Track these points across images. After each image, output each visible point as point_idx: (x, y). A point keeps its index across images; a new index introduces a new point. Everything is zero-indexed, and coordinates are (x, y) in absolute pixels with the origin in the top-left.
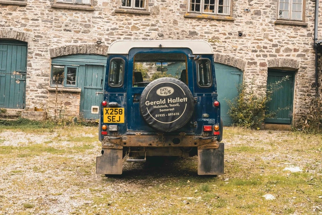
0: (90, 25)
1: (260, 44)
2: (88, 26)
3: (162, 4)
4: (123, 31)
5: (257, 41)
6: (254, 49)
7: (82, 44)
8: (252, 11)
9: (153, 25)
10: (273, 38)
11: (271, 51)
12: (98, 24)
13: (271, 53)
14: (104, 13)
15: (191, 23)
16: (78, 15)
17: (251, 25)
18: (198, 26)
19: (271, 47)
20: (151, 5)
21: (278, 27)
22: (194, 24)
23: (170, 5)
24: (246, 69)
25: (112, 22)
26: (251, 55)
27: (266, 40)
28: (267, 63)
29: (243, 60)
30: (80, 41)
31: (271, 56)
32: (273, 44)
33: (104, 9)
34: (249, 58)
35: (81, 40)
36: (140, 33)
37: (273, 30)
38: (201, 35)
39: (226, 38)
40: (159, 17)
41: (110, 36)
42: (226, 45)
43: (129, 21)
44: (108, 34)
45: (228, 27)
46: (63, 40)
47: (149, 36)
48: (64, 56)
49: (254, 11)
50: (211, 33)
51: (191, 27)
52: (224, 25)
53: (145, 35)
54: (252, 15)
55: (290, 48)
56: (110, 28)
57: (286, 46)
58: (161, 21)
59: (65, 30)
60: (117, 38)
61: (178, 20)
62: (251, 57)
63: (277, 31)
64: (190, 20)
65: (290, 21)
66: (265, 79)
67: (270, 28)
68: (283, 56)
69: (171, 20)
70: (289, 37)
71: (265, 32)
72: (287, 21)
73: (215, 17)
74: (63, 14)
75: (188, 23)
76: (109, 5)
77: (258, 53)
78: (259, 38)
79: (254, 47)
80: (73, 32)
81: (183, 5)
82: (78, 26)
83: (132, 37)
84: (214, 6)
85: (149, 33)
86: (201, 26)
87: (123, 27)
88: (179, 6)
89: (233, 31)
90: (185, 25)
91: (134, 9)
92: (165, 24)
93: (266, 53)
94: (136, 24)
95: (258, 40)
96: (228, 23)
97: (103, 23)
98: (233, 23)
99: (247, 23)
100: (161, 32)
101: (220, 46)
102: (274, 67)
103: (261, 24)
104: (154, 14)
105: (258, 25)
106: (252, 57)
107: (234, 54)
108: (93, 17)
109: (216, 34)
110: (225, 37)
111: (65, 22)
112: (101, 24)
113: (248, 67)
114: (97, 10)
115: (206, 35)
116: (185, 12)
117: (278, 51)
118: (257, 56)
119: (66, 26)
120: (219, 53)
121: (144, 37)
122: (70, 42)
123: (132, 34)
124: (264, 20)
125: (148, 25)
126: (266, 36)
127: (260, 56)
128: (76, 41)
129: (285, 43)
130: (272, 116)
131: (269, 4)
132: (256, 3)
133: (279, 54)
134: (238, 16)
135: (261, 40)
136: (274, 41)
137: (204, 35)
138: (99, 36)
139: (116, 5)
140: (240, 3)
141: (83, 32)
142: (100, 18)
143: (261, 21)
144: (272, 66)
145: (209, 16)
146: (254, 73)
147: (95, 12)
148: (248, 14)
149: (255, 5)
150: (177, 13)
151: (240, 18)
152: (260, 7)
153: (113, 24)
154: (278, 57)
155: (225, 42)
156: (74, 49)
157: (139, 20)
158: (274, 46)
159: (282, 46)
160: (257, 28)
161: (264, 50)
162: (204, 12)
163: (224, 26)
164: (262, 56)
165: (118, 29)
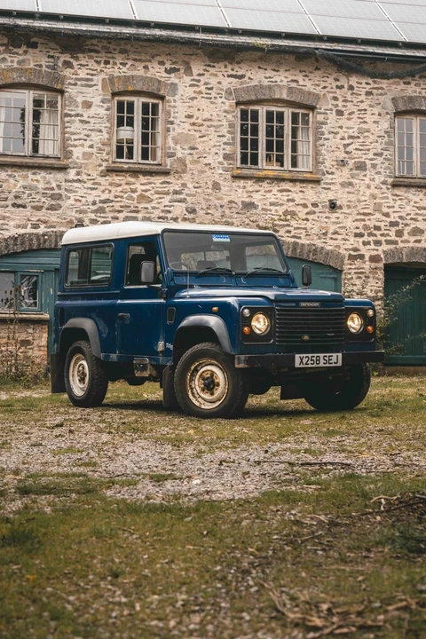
0: (61, 195)
1: (368, 223)
2: (57, 197)
3: (192, 154)
4: (122, 204)
5: (363, 217)
6: (358, 231)
7: (47, 230)
8: (351, 162)
9: (176, 192)
10: (390, 210)
11: (388, 235)
12: (75, 192)
13: (388, 238)
14: (86, 171)
15: (244, 187)
16: (38, 177)
17: (350, 189)
18: (257, 191)
19: (388, 228)
20: (171, 155)
21: (397, 191)
22: (251, 189)
23: (205, 155)
24: (346, 267)
25: (103, 188)
26: (353, 242)
27: (378, 215)
28: (382, 256)
29: (340, 251)
30: (42, 226)
31: (388, 242)
32: (391, 222)
33: (86, 164)
34: (351, 247)
35: (45, 222)
36: (154, 208)
37: (389, 196)
38: (263, 209)
39: (307, 213)
40: (186, 177)
41: (99, 215)
42: (309, 225)
43: (132, 187)
44: (95, 211)
45: (311, 194)
46: (12, 223)
47: (170, 212)
48: (15, 255)
49: (355, 163)
50: (281, 205)
51: (245, 195)
52: (303, 189)
53: (163, 211)
54: (351, 169)
55: (421, 227)
56: (97, 199)
57: (413, 225)
58: (190, 185)
59: (14, 205)
60: (112, 218)
61: (221, 182)
62: (354, 246)
63: (397, 198)
64: (242, 181)
65: (417, 180)
66: (380, 284)
67: (383, 193)
68: (409, 242)
69: (209, 183)
70: (417, 207)
71: (375, 201)
72: (412, 181)
73: (287, 175)
74: (10, 176)
75: (238, 186)
76: (94, 157)
77: (366, 238)
78: (366, 211)
79: (357, 228)
80: (29, 208)
81: (230, 154)
82: (38, 197)
83: (140, 215)
84: (283, 156)
85: (170, 206)
86: (262, 193)
87: (122, 197)
88: (221, 157)
89: (319, 200)
90: (234, 192)
91: (139, 164)
92: (199, 190)
93: (379, 238)
94: (146, 191)
95: (364, 214)
96: (311, 185)
97: (85, 191)
98: (319, 184)
99: (343, 185)
100: (191, 205)
101: (298, 228)
102: (394, 264)
103: (369, 187)
104: (177, 172)
105: (363, 189)
106: (356, 245)
107: (323, 240)
108: (66, 181)
109: (290, 207)
110: (306, 210)
111: (14, 191)
112: (81, 192)
113: (351, 264)
114: (73, 168)
115: (272, 207)
116: (233, 168)
117: (400, 234)
118: (365, 243)
119: (16, 197)
120: (297, 240)
121: (161, 215)
122: (25, 227)
123: (139, 209)
124: (373, 180)
125: (167, 193)
126: (378, 208)
127: (369, 243)
128: (35, 226)
129: (411, 219)
130: (397, 351)
131: (380, 151)
132: (357, 149)
133: (402, 239)
134: (328, 172)
135: (370, 214)
136: (392, 215)
137: (269, 208)
138: (78, 215)
139: (107, 157)
140: (330, 149)
141: (47, 209)
142: (79, 181)
143: (367, 181)
144: (390, 261)
145: (276, 173)
146: (359, 274)
147: (69, 170)
148: (343, 169)
149: (356, 152)
150: (219, 169)
151: (330, 176)
152: (364, 157)
153: (103, 191)
154: (401, 245)
155: (307, 220)
156: (32, 240)
157: (151, 183)
158: (393, 224)
159: (406, 225)
160: (361, 193)
161: (376, 232)
162: (265, 167)
163: (303, 192)
164: (372, 243)
165: (112, 201)
